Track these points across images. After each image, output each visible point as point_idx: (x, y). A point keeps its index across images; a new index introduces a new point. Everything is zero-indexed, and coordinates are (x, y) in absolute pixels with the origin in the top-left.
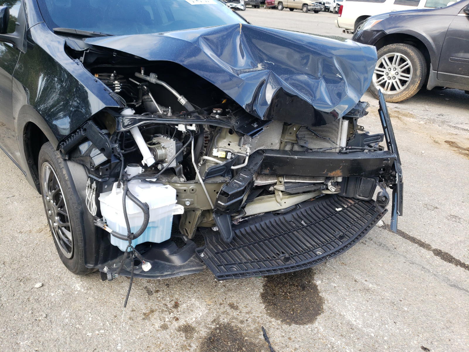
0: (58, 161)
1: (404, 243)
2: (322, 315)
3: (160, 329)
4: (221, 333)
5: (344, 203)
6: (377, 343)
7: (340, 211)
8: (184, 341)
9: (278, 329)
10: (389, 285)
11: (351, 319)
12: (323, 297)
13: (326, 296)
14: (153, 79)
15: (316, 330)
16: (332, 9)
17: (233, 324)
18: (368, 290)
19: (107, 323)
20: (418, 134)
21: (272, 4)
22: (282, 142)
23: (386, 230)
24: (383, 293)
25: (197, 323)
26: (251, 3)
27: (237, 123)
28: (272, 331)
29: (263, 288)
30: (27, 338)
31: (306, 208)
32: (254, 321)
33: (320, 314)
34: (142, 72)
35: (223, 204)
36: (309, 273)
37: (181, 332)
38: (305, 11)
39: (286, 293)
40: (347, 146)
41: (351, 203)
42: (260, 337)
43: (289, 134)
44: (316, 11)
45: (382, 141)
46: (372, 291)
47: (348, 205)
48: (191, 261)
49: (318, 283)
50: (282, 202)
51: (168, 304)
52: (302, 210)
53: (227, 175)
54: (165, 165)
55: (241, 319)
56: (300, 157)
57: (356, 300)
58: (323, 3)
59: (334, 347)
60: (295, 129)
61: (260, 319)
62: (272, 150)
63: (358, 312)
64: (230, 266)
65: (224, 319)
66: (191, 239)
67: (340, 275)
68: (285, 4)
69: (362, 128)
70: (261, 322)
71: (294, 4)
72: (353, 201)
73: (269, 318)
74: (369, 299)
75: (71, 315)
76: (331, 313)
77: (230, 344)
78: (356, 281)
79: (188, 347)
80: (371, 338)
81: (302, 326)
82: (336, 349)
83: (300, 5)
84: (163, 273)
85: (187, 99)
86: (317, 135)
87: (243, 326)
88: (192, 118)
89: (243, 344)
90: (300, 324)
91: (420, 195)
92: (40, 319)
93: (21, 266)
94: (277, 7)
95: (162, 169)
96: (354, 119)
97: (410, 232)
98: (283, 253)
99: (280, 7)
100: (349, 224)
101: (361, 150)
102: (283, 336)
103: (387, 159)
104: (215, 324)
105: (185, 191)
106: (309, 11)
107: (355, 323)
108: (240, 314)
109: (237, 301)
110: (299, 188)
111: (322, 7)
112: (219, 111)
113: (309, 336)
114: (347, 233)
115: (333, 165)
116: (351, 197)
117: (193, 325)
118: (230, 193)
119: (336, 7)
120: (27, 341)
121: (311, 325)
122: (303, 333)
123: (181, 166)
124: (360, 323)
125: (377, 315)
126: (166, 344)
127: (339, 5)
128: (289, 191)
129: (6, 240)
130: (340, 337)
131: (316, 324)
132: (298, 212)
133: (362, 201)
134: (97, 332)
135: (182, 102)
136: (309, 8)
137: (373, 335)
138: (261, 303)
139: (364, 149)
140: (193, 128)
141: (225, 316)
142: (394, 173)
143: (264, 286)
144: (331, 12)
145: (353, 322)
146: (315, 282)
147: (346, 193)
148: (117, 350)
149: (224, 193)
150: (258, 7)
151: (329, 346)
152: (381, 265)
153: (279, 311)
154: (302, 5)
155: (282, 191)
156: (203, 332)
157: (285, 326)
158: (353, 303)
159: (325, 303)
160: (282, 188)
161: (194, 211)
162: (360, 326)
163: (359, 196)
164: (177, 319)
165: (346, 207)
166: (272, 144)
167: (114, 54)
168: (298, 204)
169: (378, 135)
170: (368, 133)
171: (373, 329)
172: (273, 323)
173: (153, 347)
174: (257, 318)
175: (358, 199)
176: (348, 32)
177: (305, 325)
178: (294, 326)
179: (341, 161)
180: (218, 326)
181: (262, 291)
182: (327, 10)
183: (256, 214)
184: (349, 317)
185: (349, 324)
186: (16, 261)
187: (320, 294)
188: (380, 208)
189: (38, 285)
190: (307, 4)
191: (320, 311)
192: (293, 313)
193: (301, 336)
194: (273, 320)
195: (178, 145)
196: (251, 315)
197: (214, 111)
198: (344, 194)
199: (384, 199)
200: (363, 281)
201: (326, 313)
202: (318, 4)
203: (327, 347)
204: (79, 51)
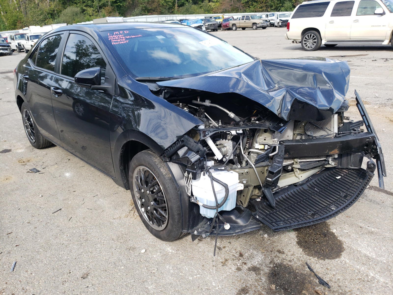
0: (155, 164)
1: (389, 198)
2: (344, 252)
3: (236, 271)
4: (279, 270)
5: (341, 173)
6: (389, 266)
7: (340, 179)
8: (256, 277)
9: (316, 263)
10: (386, 228)
11: (366, 253)
12: (341, 240)
13: (342, 239)
14: (207, 103)
15: (344, 262)
16: (276, 24)
17: (285, 263)
18: (372, 232)
19: (199, 270)
20: (376, 116)
21: (227, 26)
22: (294, 134)
23: (372, 190)
24: (384, 233)
25: (260, 264)
26: (210, 28)
27: (271, 125)
28: (313, 265)
29: (297, 238)
30: (151, 284)
31: (315, 179)
32: (298, 260)
33: (343, 251)
34: (199, 100)
35: (270, 180)
36: (325, 225)
37: (252, 271)
38: (255, 29)
39: (314, 240)
40: (338, 132)
41: (346, 172)
42: (306, 269)
43: (299, 128)
44: (264, 28)
45: (363, 125)
46: (375, 233)
47: (344, 174)
48: (251, 222)
49: (334, 231)
50: (300, 176)
51: (235, 255)
52: (313, 181)
53: (266, 161)
54: (227, 158)
55: (289, 259)
56: (309, 143)
57: (366, 240)
58: (268, 21)
59: (360, 271)
60: (303, 124)
61: (302, 258)
62: (289, 141)
63: (370, 248)
64: (279, 222)
65: (277, 261)
66: (246, 208)
67: (348, 224)
68: (238, 25)
69: (348, 118)
70: (303, 260)
71: (245, 24)
72: (346, 170)
73: (308, 257)
74: (375, 238)
75: (172, 268)
76: (350, 250)
77: (288, 276)
78: (361, 227)
79: (260, 280)
80: (384, 263)
81: (333, 260)
82: (362, 273)
83: (250, 24)
84: (235, 231)
85: (234, 114)
86: (317, 127)
87: (292, 263)
88: (243, 126)
89: (296, 275)
90: (331, 259)
91: (390, 162)
92: (154, 272)
93: (125, 240)
94: (232, 28)
95: (226, 161)
96: (341, 113)
97: (391, 190)
98: (310, 211)
99: (234, 28)
100: (348, 187)
101: (349, 134)
102: (322, 268)
103: (368, 138)
104: (272, 264)
105: (242, 174)
106: (258, 28)
107: (370, 255)
108: (286, 256)
109: (281, 248)
110: (309, 165)
111: (268, 24)
112: (255, 119)
113: (340, 266)
114: (349, 193)
115: (332, 146)
116: (345, 168)
117: (258, 266)
118: (275, 172)
119: (280, 22)
120: (152, 286)
121: (339, 259)
122: (335, 264)
123: (237, 157)
124: (373, 255)
125: (384, 248)
126: (244, 280)
127: (281, 20)
128: (303, 168)
129: (106, 224)
130: (363, 265)
131: (342, 258)
132: (311, 182)
133: (353, 169)
134: (195, 277)
135: (232, 116)
136: (258, 25)
137: (385, 261)
138: (299, 248)
139: (351, 133)
140: (241, 131)
141: (277, 258)
142: (375, 147)
143: (297, 237)
144: (276, 26)
145: (368, 254)
146: (332, 230)
147: (341, 165)
148: (213, 286)
149: (270, 172)
150: (217, 30)
151: (357, 271)
152: (376, 215)
153: (313, 252)
154: (251, 24)
155: (298, 169)
156: (267, 270)
157: (321, 261)
158: (364, 242)
159: (344, 244)
160: (298, 166)
161: (247, 187)
162: (374, 257)
163: (351, 166)
164: (245, 264)
165: (343, 175)
166: (288, 136)
167: (183, 91)
168: (309, 177)
169: (359, 122)
170: (353, 121)
171: (384, 257)
172: (312, 260)
173: (236, 282)
174: (300, 258)
175: (350, 169)
176: (296, 42)
177: (335, 259)
178: (327, 261)
179: (337, 142)
180: (275, 265)
181: (296, 240)
182: (272, 25)
183: (283, 187)
184: (364, 251)
185: (365, 256)
186: (120, 238)
187: (338, 238)
188: (370, 173)
189: (143, 251)
190: (256, 23)
191: (342, 249)
192: (324, 253)
193: (334, 266)
194: (311, 258)
195: (234, 144)
196: (295, 256)
197: (253, 119)
198: (340, 167)
199: (372, 166)
200: (367, 227)
201: (347, 250)
202: (265, 22)
203: (355, 272)
204: (155, 91)
